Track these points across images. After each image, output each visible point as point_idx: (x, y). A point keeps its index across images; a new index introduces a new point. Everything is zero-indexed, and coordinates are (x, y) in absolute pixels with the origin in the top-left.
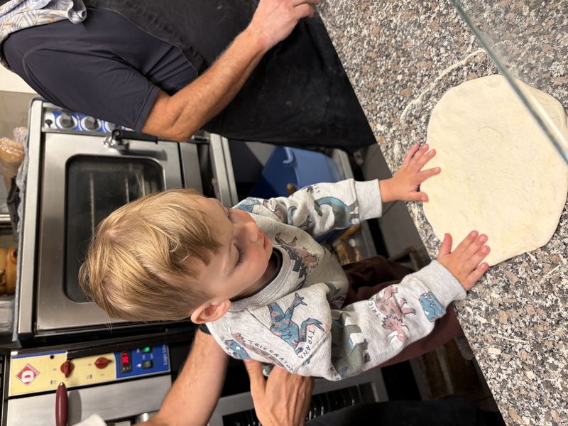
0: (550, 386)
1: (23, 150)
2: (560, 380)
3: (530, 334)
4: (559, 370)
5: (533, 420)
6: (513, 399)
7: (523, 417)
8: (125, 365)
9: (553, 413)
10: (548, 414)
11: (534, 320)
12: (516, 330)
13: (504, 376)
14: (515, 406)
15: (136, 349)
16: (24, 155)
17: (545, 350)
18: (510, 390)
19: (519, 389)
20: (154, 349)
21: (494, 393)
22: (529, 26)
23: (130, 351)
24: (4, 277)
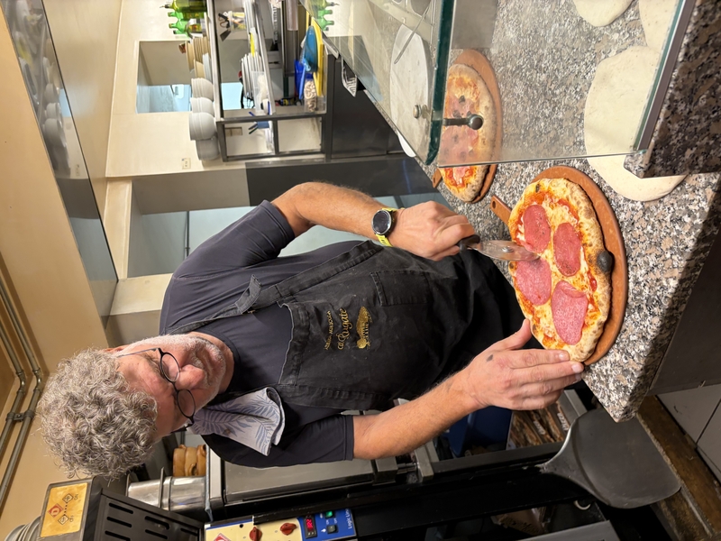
8: (310, 530)
15: (319, 514)
20: (337, 514)
23: (314, 515)
24: (195, 471)
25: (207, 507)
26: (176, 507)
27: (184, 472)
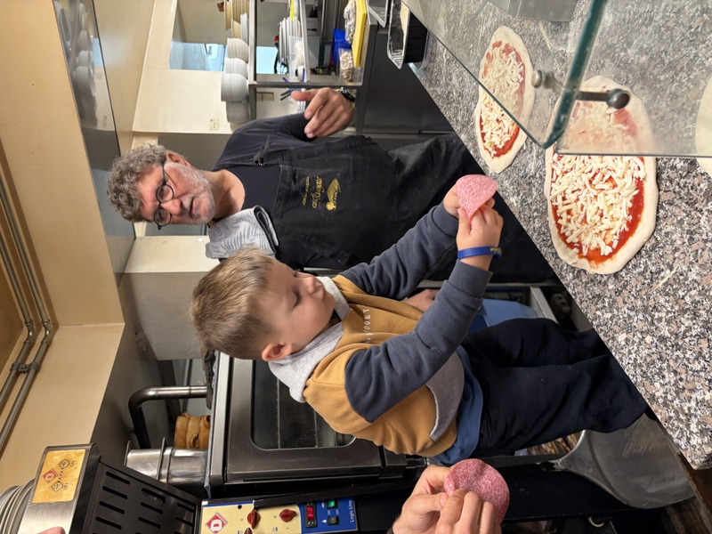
0: (662, 339)
2: (667, 328)
3: (639, 303)
4: (664, 319)
5: (661, 381)
6: (645, 373)
7: (656, 384)
8: (310, 519)
9: (671, 363)
10: (669, 366)
11: (638, 289)
12: (630, 306)
13: (633, 356)
14: (647, 378)
17: (650, 309)
18: (640, 365)
19: (645, 360)
20: (340, 504)
21: (631, 377)
24: (197, 442)
25: (206, 484)
26: (175, 480)
27: (185, 441)
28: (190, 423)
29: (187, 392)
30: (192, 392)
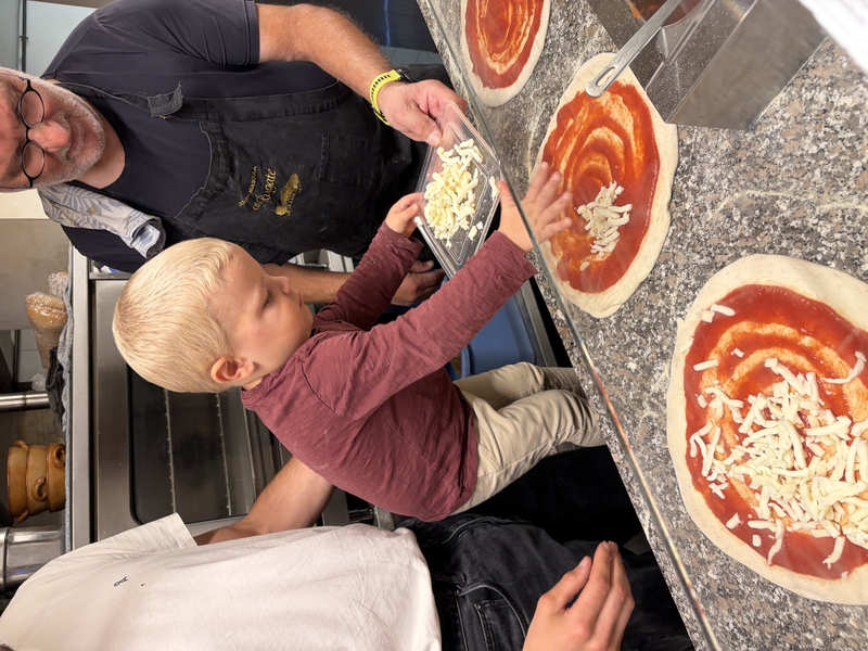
1: (65, 310)
3: (756, 634)
11: (760, 617)
12: (739, 625)
16: (67, 317)
22: (741, 236)
24: (44, 488)
27: (26, 489)
28: (31, 461)
29: (20, 402)
30: (29, 401)
